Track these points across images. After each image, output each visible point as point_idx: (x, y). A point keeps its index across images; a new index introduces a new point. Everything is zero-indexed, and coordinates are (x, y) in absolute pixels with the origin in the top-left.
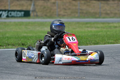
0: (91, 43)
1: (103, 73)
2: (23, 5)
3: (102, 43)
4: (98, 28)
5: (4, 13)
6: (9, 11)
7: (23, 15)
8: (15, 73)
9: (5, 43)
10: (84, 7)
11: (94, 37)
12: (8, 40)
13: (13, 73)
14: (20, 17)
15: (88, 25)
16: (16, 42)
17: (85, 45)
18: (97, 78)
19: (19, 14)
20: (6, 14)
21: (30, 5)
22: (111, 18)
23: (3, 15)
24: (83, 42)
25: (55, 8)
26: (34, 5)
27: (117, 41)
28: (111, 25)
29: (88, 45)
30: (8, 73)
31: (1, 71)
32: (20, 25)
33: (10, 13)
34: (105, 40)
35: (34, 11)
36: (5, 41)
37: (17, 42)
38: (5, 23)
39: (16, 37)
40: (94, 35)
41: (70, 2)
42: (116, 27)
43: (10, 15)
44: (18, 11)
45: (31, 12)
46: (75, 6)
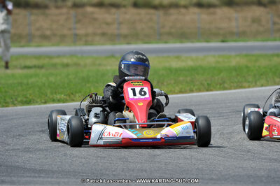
0: (16, 102)
3: (39, 100)
18: (36, 177)
22: (53, 45)
27: (72, 96)
28: (56, 61)
34: (46, 96)
42: (67, 65)
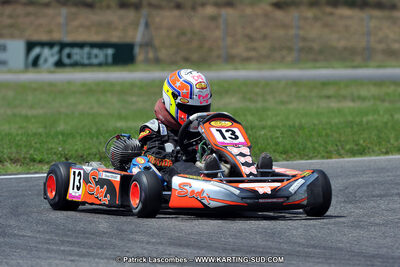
1: (385, 250)
2: (109, 25)
4: (363, 99)
5: (46, 52)
6: (63, 45)
7: (110, 60)
8: (91, 251)
9: (55, 153)
10: (314, 32)
11: (350, 129)
12: (65, 142)
13: (84, 251)
14: (100, 65)
15: (330, 91)
16: (90, 148)
17: (323, 157)
19: (96, 56)
20: (52, 55)
21: (136, 25)
23: (46, 61)
24: (314, 149)
25: (218, 33)
26: (147, 25)
29: (330, 158)
30: (70, 253)
31: (46, 246)
32: (104, 92)
33: (67, 51)
35: (148, 44)
36: (53, 146)
37: (94, 150)
38: (51, 84)
39: (90, 133)
40: (351, 122)
41: (266, 15)
43: (66, 60)
44: (93, 45)
45: (137, 50)
46: (285, 26)
